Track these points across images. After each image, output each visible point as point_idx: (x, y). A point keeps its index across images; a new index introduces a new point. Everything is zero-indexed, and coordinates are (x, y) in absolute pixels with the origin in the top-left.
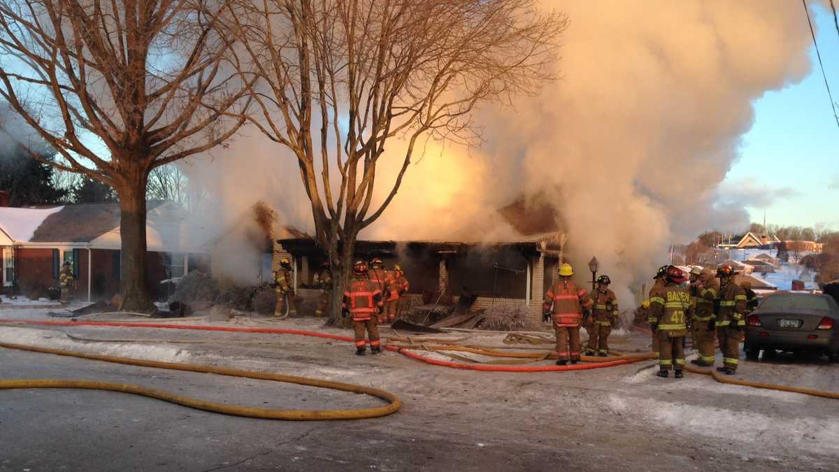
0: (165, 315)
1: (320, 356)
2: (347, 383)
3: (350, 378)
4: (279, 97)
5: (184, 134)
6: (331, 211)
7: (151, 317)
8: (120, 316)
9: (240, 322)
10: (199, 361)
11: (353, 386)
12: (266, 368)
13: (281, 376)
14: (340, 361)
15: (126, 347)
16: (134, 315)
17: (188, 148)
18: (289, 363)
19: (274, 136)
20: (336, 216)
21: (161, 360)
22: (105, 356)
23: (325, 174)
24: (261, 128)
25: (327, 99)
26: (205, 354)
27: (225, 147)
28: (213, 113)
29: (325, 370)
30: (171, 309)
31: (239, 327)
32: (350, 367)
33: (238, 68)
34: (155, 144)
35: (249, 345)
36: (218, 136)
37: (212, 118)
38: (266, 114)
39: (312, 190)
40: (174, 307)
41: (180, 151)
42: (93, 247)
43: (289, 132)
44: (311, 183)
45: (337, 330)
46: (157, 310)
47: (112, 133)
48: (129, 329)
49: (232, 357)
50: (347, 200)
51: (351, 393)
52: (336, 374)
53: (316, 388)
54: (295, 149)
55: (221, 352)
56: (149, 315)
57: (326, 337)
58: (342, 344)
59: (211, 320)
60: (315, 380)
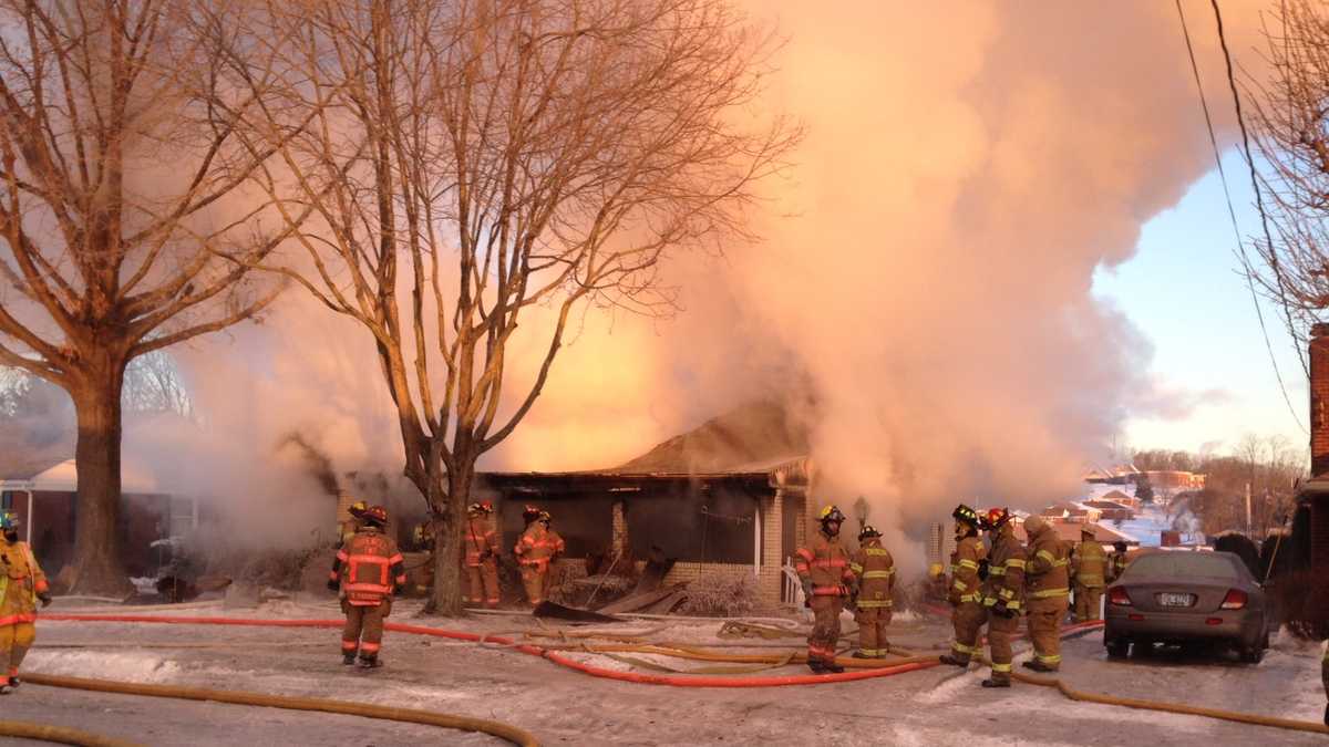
0: (148, 600)
1: (408, 666)
2: (447, 713)
3: (456, 704)
4: (342, 240)
5: (186, 300)
6: (431, 424)
7: (125, 603)
8: (70, 603)
9: (276, 609)
10: (194, 681)
11: (460, 719)
12: (311, 689)
13: (334, 704)
14: (439, 675)
15: (70, 656)
16: (96, 601)
17: (193, 323)
18: (351, 679)
19: (334, 301)
20: (439, 431)
21: (127, 679)
22: (30, 674)
23: (421, 363)
24: (313, 289)
25: (422, 243)
26: (204, 667)
27: (257, 322)
28: (235, 267)
29: (415, 691)
30: (159, 589)
31: (275, 618)
32: (456, 685)
33: (271, 192)
34: (138, 318)
35: (287, 649)
36: (245, 305)
37: (236, 276)
38: (319, 265)
39: (400, 390)
40: (164, 585)
41: (181, 329)
42: (37, 488)
43: (359, 296)
44: (398, 379)
45: (442, 620)
46: (136, 592)
47: (63, 298)
48: (81, 625)
49: (252, 671)
50: (458, 406)
51: (455, 730)
52: (433, 697)
53: (395, 723)
54: (369, 322)
55: (234, 662)
56: (121, 600)
57: (420, 632)
58: (448, 644)
59: (226, 607)
60: (392, 710)
